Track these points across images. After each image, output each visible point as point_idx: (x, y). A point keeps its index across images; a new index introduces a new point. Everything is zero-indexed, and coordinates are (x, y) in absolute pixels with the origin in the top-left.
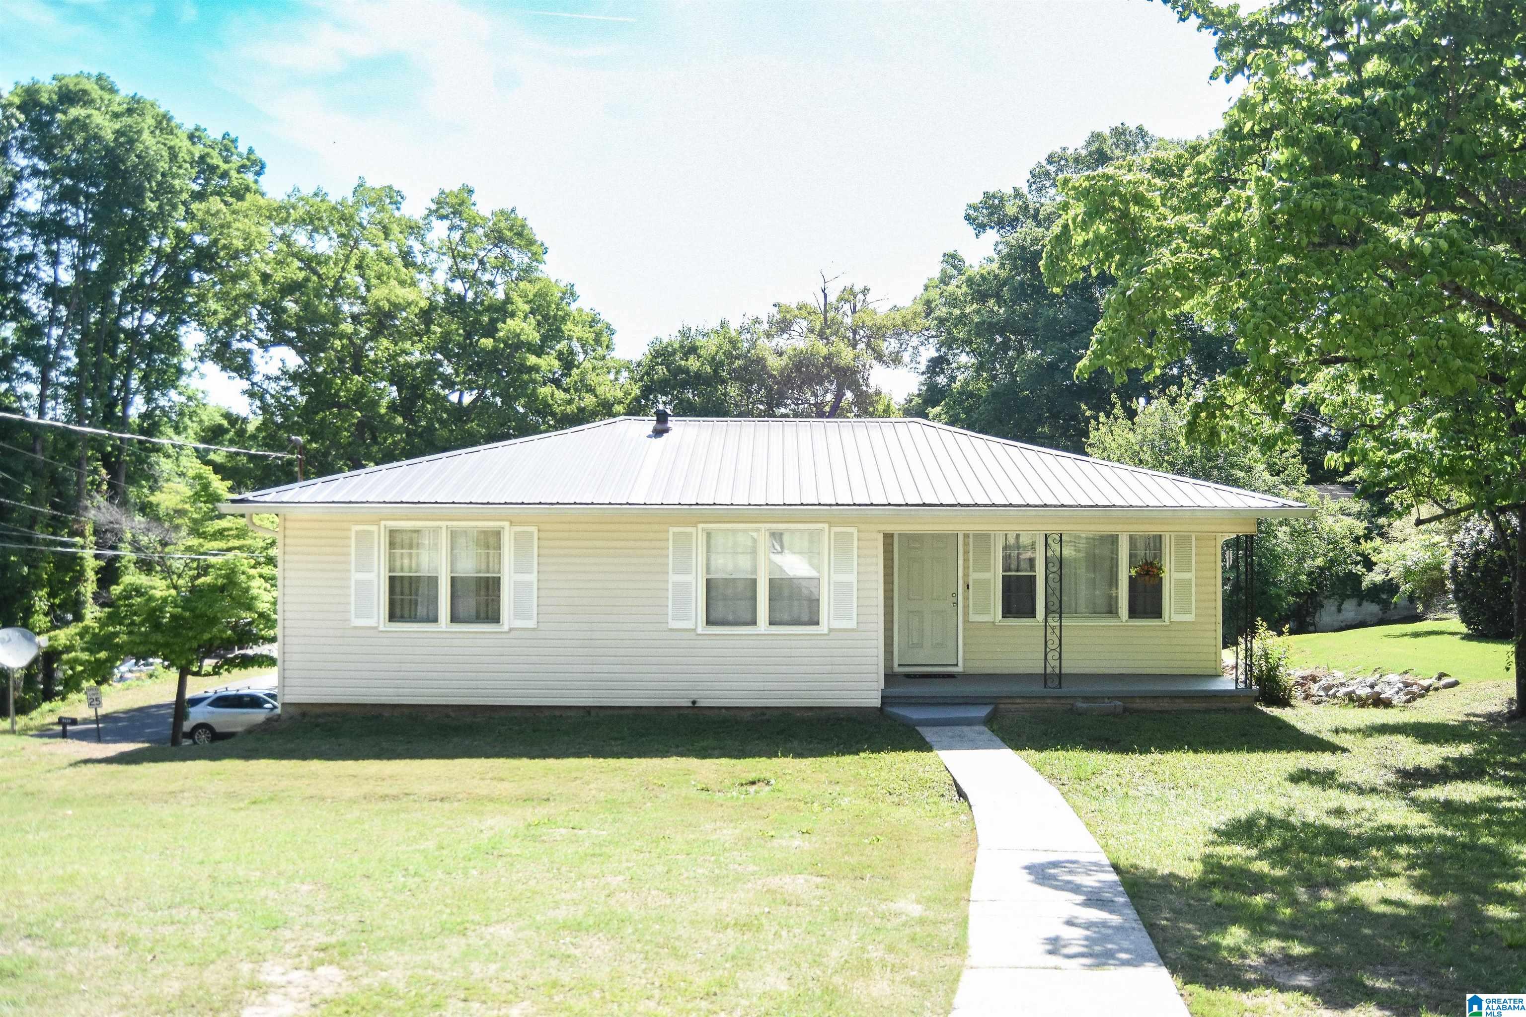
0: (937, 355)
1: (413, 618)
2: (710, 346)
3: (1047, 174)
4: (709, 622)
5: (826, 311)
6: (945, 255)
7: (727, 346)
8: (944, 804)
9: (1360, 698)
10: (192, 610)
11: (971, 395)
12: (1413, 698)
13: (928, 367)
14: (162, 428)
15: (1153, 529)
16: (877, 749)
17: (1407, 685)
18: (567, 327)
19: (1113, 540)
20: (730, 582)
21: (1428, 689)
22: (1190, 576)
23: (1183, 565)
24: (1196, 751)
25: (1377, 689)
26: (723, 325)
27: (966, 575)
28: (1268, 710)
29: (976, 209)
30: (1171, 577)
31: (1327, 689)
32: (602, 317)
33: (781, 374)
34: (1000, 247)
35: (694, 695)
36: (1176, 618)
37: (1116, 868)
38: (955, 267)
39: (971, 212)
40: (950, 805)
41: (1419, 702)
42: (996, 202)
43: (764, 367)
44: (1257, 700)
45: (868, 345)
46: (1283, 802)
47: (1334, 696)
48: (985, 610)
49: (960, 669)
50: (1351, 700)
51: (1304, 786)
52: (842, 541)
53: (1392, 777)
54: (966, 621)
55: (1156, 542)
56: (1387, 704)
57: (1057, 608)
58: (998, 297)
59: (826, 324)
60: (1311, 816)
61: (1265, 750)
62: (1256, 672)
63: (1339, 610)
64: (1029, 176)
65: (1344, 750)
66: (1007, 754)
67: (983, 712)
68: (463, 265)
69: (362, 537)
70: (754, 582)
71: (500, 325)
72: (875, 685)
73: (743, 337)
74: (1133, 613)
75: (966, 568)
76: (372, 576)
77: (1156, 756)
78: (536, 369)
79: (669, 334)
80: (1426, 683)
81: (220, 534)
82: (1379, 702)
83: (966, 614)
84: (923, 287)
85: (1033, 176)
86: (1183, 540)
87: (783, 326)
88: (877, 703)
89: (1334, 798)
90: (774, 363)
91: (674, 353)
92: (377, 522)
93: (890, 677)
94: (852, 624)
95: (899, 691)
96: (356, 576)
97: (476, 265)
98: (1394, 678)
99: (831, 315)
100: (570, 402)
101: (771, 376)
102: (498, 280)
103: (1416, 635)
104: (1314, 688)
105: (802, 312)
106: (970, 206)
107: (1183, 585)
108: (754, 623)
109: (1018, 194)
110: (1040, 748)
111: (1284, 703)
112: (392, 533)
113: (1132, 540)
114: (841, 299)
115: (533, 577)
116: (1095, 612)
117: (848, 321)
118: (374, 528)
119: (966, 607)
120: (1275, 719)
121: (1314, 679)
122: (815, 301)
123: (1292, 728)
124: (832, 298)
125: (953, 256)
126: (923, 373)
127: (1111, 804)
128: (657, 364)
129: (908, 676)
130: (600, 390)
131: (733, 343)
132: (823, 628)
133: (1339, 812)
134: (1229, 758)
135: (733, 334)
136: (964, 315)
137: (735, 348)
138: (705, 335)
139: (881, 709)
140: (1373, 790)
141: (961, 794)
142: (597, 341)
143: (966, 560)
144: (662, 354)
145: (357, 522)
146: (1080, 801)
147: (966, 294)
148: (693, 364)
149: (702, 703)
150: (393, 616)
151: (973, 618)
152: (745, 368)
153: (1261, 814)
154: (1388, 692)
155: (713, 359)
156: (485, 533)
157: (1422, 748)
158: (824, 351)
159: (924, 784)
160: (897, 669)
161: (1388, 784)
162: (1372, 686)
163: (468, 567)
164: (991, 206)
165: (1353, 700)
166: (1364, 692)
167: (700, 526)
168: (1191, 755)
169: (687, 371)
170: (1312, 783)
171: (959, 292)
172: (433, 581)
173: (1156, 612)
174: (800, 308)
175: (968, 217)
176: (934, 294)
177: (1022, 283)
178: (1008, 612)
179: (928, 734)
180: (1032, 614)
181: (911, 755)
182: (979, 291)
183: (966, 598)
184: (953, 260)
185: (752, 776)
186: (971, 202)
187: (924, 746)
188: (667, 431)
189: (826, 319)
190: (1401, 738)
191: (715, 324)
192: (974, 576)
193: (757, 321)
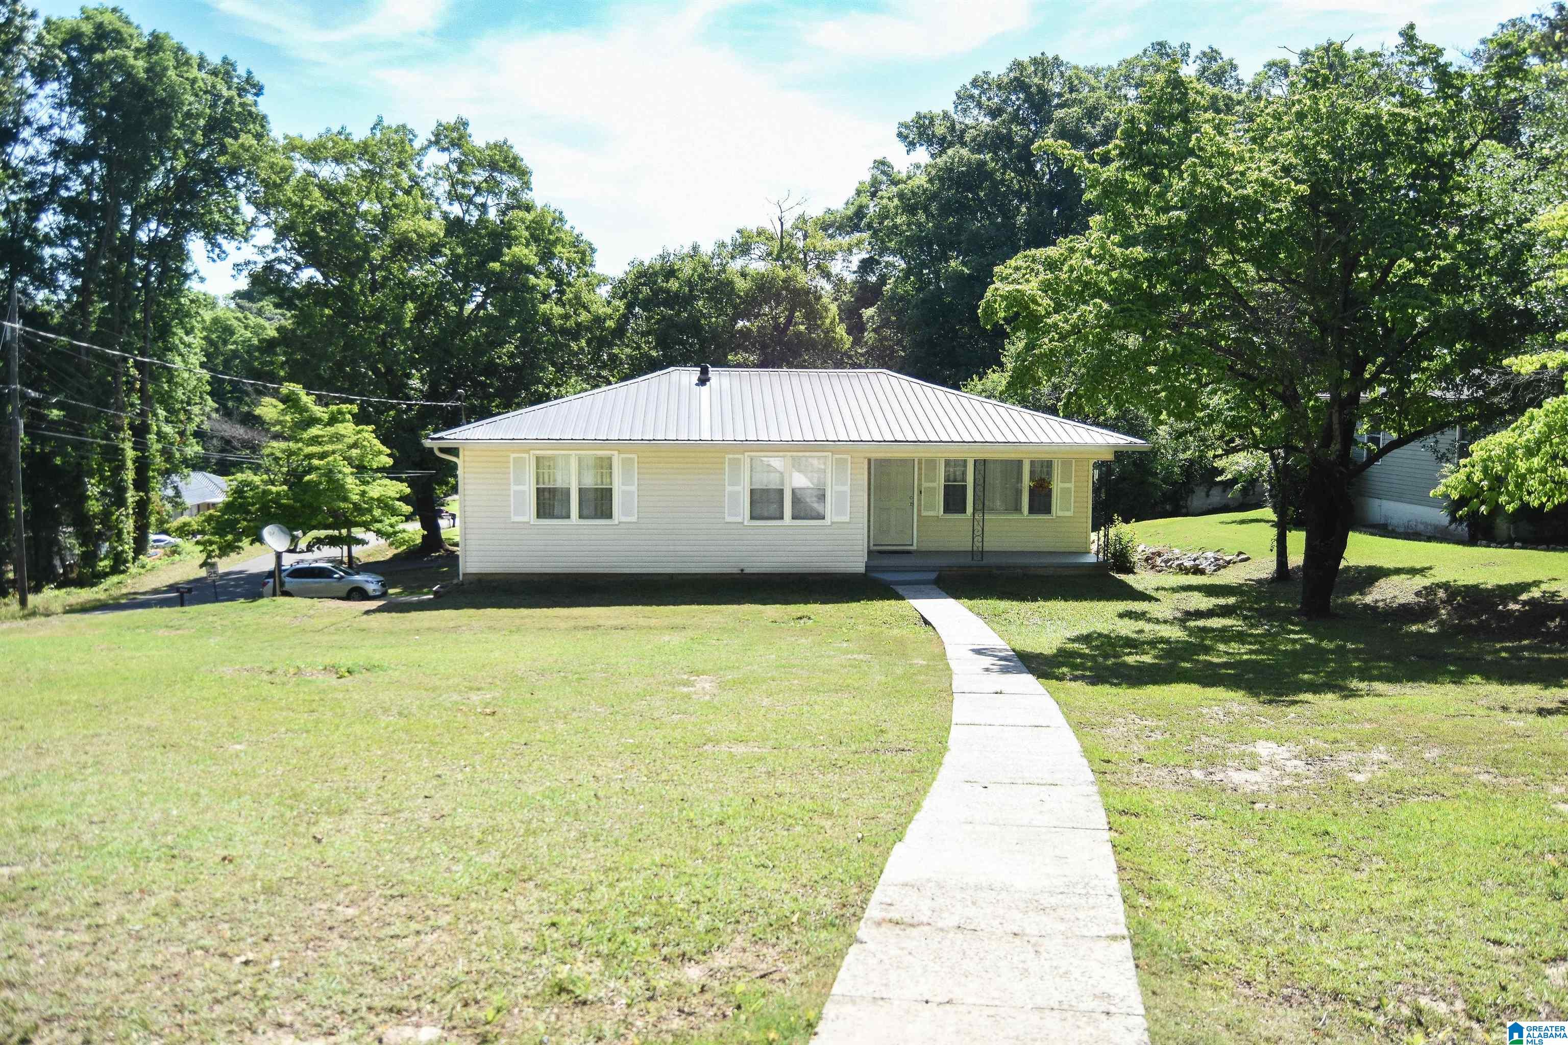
0: (867, 256)
1: (552, 516)
2: (687, 270)
3: (972, 97)
4: (752, 518)
5: (782, 237)
6: (875, 161)
7: (700, 270)
8: (917, 628)
9: (1186, 568)
10: (300, 501)
11: (902, 298)
12: (1219, 568)
13: (859, 267)
14: (174, 330)
15: (1046, 457)
16: (870, 598)
17: (1217, 559)
18: (558, 249)
19: (1020, 463)
20: (766, 491)
21: (1229, 562)
22: (1071, 485)
23: (1066, 478)
24: (1066, 600)
25: (1197, 562)
26: (695, 248)
27: (920, 485)
28: (1117, 576)
29: (907, 127)
30: (1057, 486)
31: (1166, 562)
32: (584, 238)
33: (747, 295)
34: (930, 169)
35: (742, 565)
36: (1060, 513)
37: (1014, 650)
38: (883, 172)
39: (903, 130)
40: (922, 629)
41: (1222, 571)
42: (927, 122)
43: (733, 289)
44: (1112, 569)
45: (818, 266)
46: (1111, 627)
47: (1171, 567)
48: (932, 507)
49: (914, 548)
50: (1181, 569)
51: (1126, 620)
52: (840, 463)
53: (1179, 615)
54: (919, 515)
55: (1049, 464)
56: (1202, 572)
57: (981, 506)
58: (926, 210)
59: (782, 249)
60: (1123, 633)
61: (1108, 600)
62: (1112, 549)
63: (1208, 495)
64: (955, 98)
65: (1157, 600)
66: (951, 602)
67: (933, 576)
68: (460, 189)
69: (518, 462)
70: (782, 490)
71: (506, 250)
72: (861, 559)
73: (715, 262)
74: (1032, 510)
75: (920, 479)
76: (525, 488)
77: (1041, 603)
78: (534, 288)
79: (649, 256)
80: (1228, 558)
81: (315, 441)
82: (1197, 571)
83: (919, 511)
84: (854, 192)
85: (959, 97)
86: (1066, 463)
87: (744, 248)
88: (862, 569)
89: (1141, 624)
90: (742, 285)
91: (656, 274)
92: (528, 452)
93: (870, 553)
94: (846, 519)
95: (876, 563)
96: (514, 488)
97: (473, 191)
98: (1210, 554)
99: (786, 241)
100: (566, 317)
101: (739, 297)
102: (490, 202)
103: (1243, 522)
104: (1158, 561)
105: (762, 238)
106: (901, 125)
107: (1066, 491)
108: (782, 518)
109: (946, 116)
110: (971, 599)
111: (1130, 570)
112: (538, 459)
113: (1032, 463)
114: (796, 227)
115: (634, 488)
116: (1007, 510)
117: (800, 244)
118: (526, 456)
119: (919, 505)
120: (1122, 582)
121: (1159, 554)
122: (774, 228)
123: (1130, 587)
124: (787, 226)
125: (883, 163)
126: (855, 272)
127: (1013, 628)
128: (641, 284)
129: (880, 552)
130: (593, 308)
131: (705, 266)
132: (828, 521)
133: (1141, 631)
134: (1086, 604)
135: (706, 259)
136: (895, 226)
137: (707, 271)
138: (683, 259)
139: (864, 575)
140: (1165, 622)
141: (927, 622)
142: (583, 261)
143: (920, 474)
144: (645, 276)
145: (513, 452)
146: (995, 626)
147: (896, 207)
148: (673, 285)
149: (747, 571)
150: (539, 515)
151: (924, 513)
152: (714, 288)
153: (1095, 632)
154: (1204, 564)
155: (690, 281)
156: (601, 459)
157: (1206, 599)
158: (783, 274)
159: (903, 617)
160: (872, 548)
161: (1175, 618)
162: (1195, 560)
163: (590, 481)
164: (922, 126)
165: (1183, 570)
166: (1188, 564)
167: (747, 454)
168: (1063, 603)
169: (668, 291)
170: (1131, 618)
171: (891, 205)
172: (567, 492)
173: (1047, 510)
174: (759, 234)
175: (900, 135)
176: (864, 199)
177: (949, 200)
178: (947, 510)
179: (900, 590)
180: (964, 511)
181: (893, 602)
182: (908, 205)
183: (919, 500)
184: (882, 165)
185: (799, 614)
186: (902, 121)
187: (900, 598)
188: (708, 380)
189: (781, 242)
190: (1196, 593)
191: (687, 249)
192: (925, 485)
193: (723, 245)
